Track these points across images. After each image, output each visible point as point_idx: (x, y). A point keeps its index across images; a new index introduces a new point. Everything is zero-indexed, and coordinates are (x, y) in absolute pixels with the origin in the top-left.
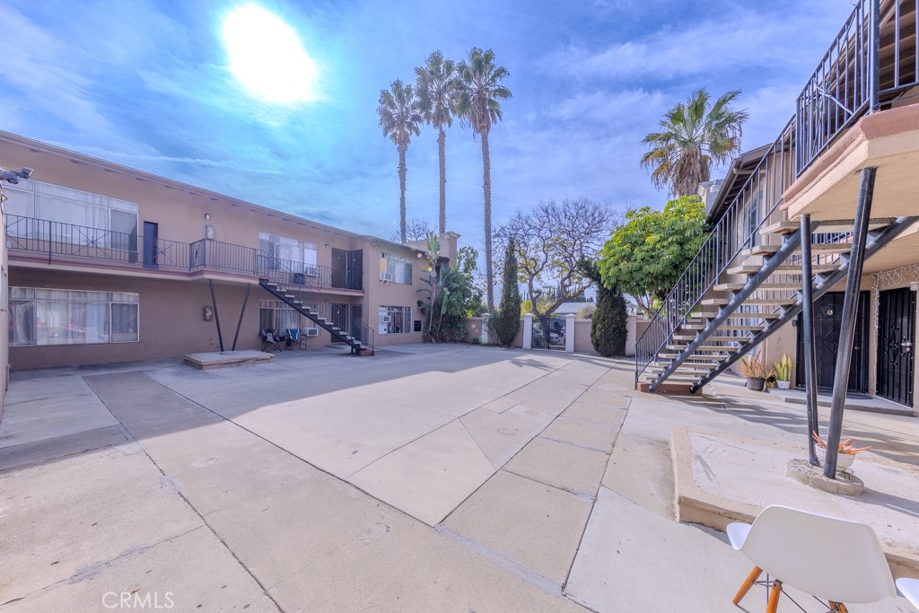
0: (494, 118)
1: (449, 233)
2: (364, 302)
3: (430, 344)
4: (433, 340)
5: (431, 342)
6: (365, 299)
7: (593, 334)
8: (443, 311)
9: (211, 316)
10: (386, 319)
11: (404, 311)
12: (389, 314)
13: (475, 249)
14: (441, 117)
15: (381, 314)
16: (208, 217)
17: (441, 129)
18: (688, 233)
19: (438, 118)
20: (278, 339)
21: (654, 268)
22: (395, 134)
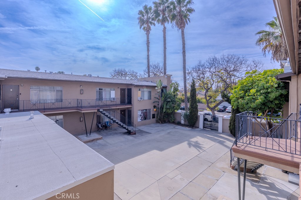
0: (187, 22)
1: (167, 75)
2: (132, 109)
3: (159, 124)
4: (160, 122)
5: (159, 123)
6: (133, 108)
7: (230, 127)
8: (164, 110)
9: (82, 120)
10: (141, 115)
11: (148, 111)
12: (142, 113)
13: (178, 83)
14: (164, 20)
15: (139, 113)
16: (81, 86)
17: (164, 26)
18: (269, 90)
19: (163, 22)
20: (102, 126)
21: (253, 105)
22: (145, 27)
